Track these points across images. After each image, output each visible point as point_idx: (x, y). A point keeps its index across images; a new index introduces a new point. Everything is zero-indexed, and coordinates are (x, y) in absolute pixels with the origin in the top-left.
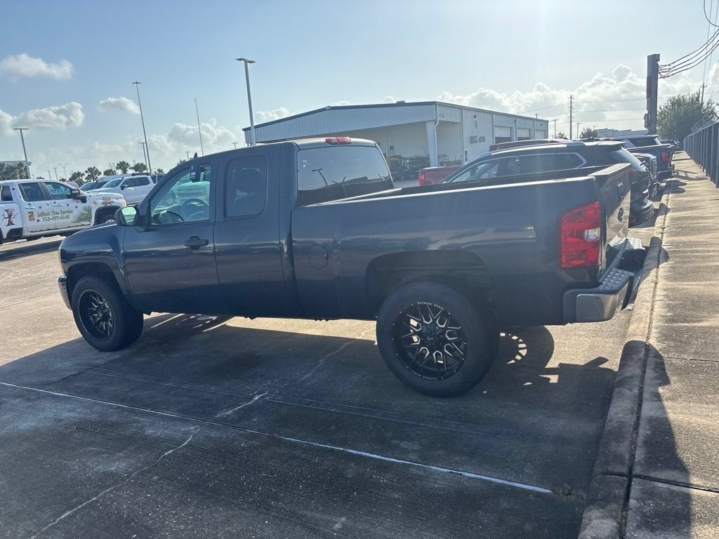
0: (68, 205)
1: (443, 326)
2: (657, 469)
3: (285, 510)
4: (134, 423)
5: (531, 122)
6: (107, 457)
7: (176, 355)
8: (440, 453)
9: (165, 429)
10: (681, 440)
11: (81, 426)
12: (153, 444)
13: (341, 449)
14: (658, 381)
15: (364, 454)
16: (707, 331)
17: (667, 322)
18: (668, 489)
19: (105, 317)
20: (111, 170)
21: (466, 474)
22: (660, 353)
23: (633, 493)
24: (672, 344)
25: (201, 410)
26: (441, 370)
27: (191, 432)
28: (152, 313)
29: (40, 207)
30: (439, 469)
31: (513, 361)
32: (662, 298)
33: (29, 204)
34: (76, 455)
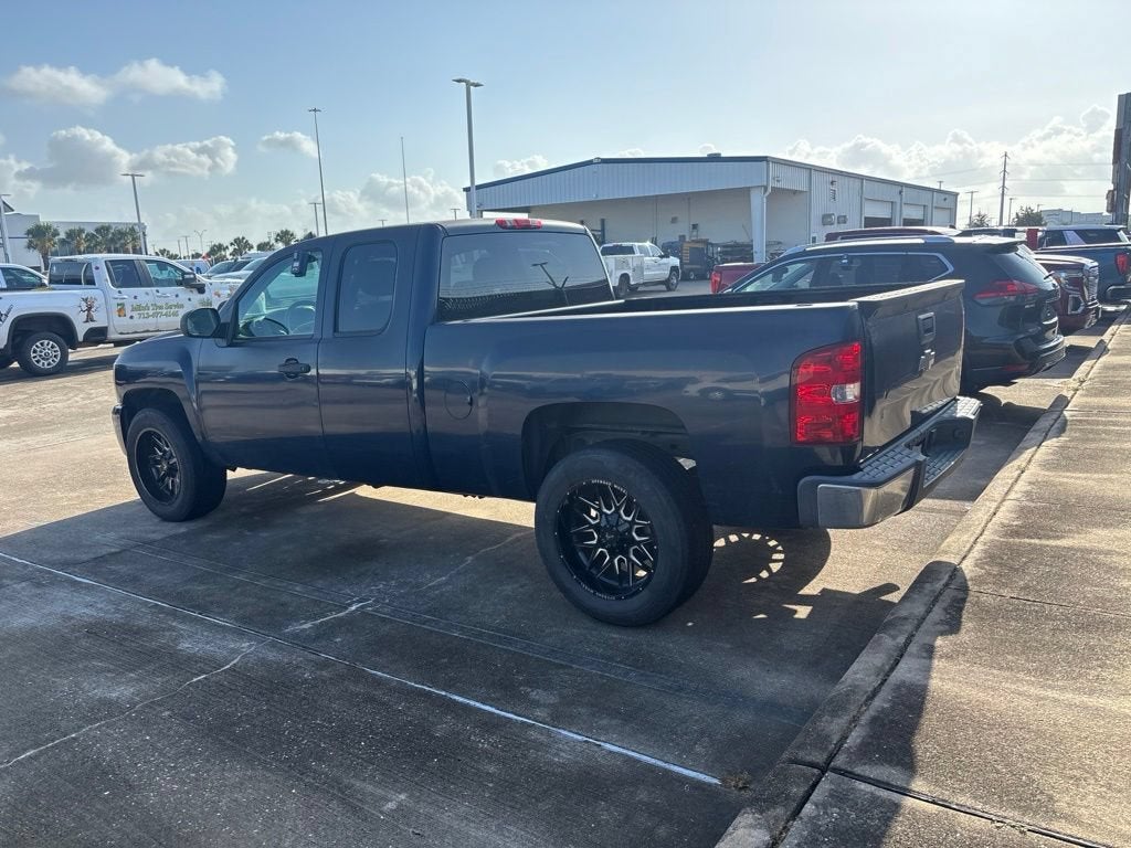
0: (177, 296)
1: (630, 519)
2: (871, 762)
3: (327, 776)
4: (169, 630)
5: (929, 194)
6: (113, 678)
7: (265, 535)
8: (583, 710)
9: (207, 643)
10: (930, 721)
11: (94, 630)
12: (183, 664)
13: (443, 693)
14: (941, 628)
15: (472, 703)
16: (1061, 555)
17: (1005, 536)
18: (872, 793)
19: (172, 471)
20: (269, 243)
21: (608, 746)
22: (969, 583)
23: (816, 796)
24: (995, 570)
25: (266, 619)
26: (625, 585)
27: (242, 650)
28: (238, 469)
29: (135, 297)
30: (571, 735)
31: (753, 580)
32: (1019, 496)
33: (120, 292)
34: (73, 671)
